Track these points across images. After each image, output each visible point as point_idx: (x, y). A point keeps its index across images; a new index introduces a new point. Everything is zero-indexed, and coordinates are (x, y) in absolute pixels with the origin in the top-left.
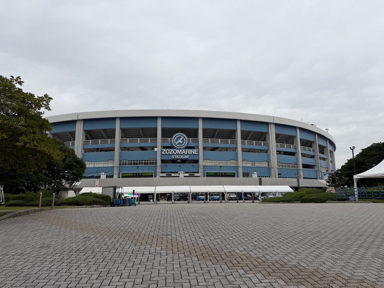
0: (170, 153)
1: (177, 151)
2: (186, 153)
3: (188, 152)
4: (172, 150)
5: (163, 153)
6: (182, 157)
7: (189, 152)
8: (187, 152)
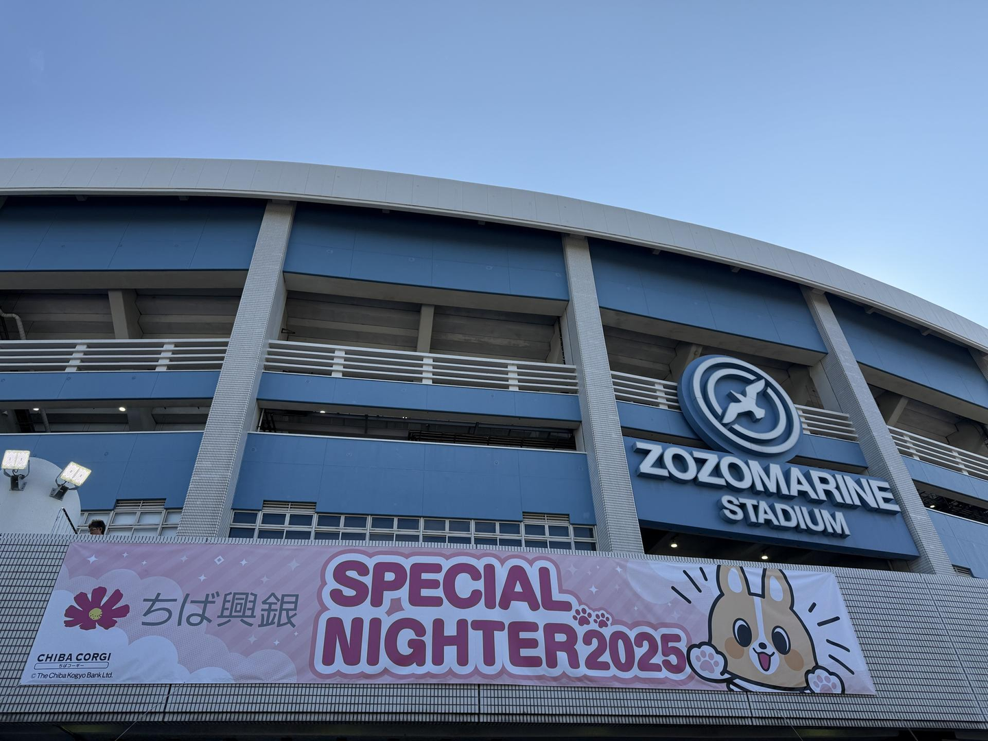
0: (704, 476)
1: (753, 472)
2: (823, 497)
3: (831, 487)
4: (712, 458)
5: (647, 466)
6: (799, 516)
7: (838, 488)
8: (820, 487)
